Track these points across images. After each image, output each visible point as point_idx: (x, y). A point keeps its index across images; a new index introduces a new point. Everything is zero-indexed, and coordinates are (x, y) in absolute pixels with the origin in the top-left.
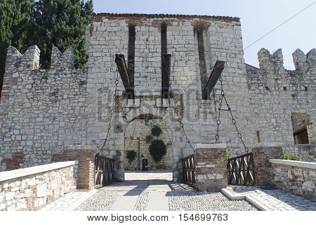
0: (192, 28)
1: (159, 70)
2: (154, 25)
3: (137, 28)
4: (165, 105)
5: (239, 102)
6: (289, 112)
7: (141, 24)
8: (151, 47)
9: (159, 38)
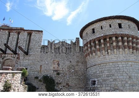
0: (27, 34)
1: (14, 46)
2: (16, 33)
3: (11, 33)
4: (14, 56)
5: (37, 57)
6: (52, 60)
7: (12, 32)
8: (14, 39)
9: (16, 37)
